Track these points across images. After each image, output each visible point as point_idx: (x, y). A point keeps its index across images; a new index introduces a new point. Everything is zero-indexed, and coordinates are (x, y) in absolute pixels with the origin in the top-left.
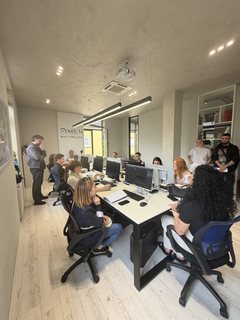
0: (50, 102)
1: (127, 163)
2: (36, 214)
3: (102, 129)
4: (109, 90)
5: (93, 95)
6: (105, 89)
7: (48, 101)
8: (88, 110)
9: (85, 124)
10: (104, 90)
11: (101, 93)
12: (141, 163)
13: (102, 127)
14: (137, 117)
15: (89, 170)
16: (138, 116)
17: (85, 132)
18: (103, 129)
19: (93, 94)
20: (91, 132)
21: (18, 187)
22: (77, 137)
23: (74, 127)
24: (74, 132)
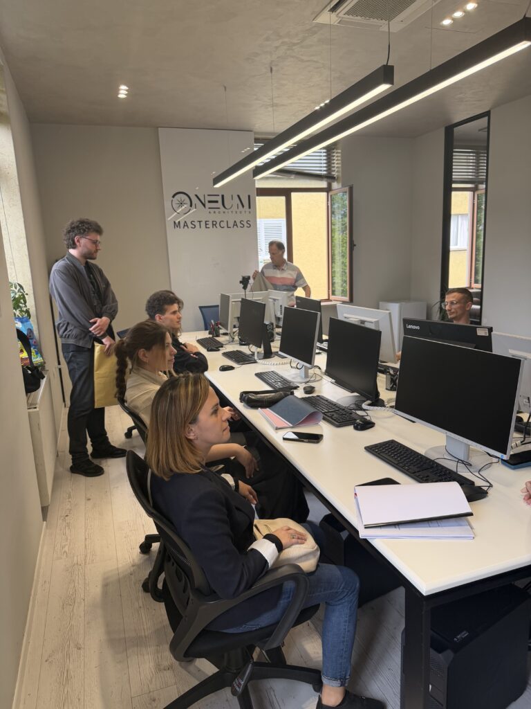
0: (130, 93)
1: (414, 327)
2: (89, 499)
3: (330, 185)
4: (348, 13)
5: (283, 43)
6: (334, 9)
7: (123, 92)
8: (270, 109)
9: (258, 171)
10: (327, 18)
11: (315, 33)
12: (475, 330)
13: (329, 177)
14: (486, 118)
15: (268, 354)
16: (487, 114)
17: (261, 201)
18: (335, 185)
19: (286, 40)
20: (283, 199)
21: (31, 405)
22: (231, 224)
23: (218, 186)
24: (220, 204)
